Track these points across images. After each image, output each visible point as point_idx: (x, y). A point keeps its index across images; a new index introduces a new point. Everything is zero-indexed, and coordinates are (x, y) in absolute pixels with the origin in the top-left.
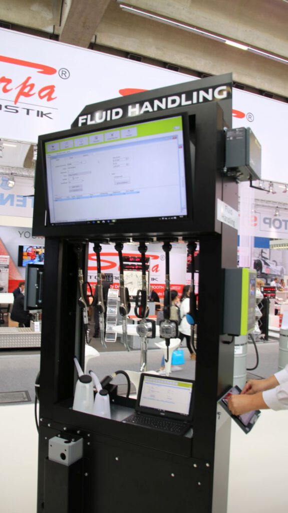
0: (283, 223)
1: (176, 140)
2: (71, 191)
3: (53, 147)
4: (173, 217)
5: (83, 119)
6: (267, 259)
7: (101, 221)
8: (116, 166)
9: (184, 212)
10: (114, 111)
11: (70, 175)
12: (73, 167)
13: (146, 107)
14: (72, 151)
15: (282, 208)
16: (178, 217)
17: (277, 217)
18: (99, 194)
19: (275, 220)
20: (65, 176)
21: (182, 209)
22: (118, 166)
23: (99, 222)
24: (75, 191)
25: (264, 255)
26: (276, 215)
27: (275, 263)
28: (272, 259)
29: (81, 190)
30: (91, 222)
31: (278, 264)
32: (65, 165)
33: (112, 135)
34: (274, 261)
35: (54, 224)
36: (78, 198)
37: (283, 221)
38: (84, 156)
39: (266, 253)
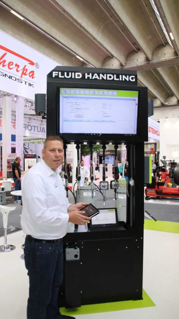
0: (33, 128)
1: (135, 101)
2: (75, 117)
3: (65, 91)
4: (130, 134)
5: (55, 74)
6: (27, 149)
7: (93, 134)
8: (104, 108)
9: (135, 133)
10: (77, 74)
11: (77, 109)
12: (78, 105)
13: (96, 76)
14: (78, 96)
15: (33, 119)
16: (132, 134)
17: (30, 124)
18: (93, 120)
19: (28, 125)
20: (72, 108)
21: (135, 131)
22: (105, 108)
23: (91, 134)
24: (78, 117)
25: (25, 146)
26: (29, 123)
27: (31, 151)
28: (30, 149)
29: (83, 117)
30: (87, 134)
31: (33, 152)
32: (73, 103)
33: (103, 92)
34: (31, 150)
35: (62, 134)
36: (79, 121)
37: (33, 126)
38: (86, 100)
39: (26, 146)
